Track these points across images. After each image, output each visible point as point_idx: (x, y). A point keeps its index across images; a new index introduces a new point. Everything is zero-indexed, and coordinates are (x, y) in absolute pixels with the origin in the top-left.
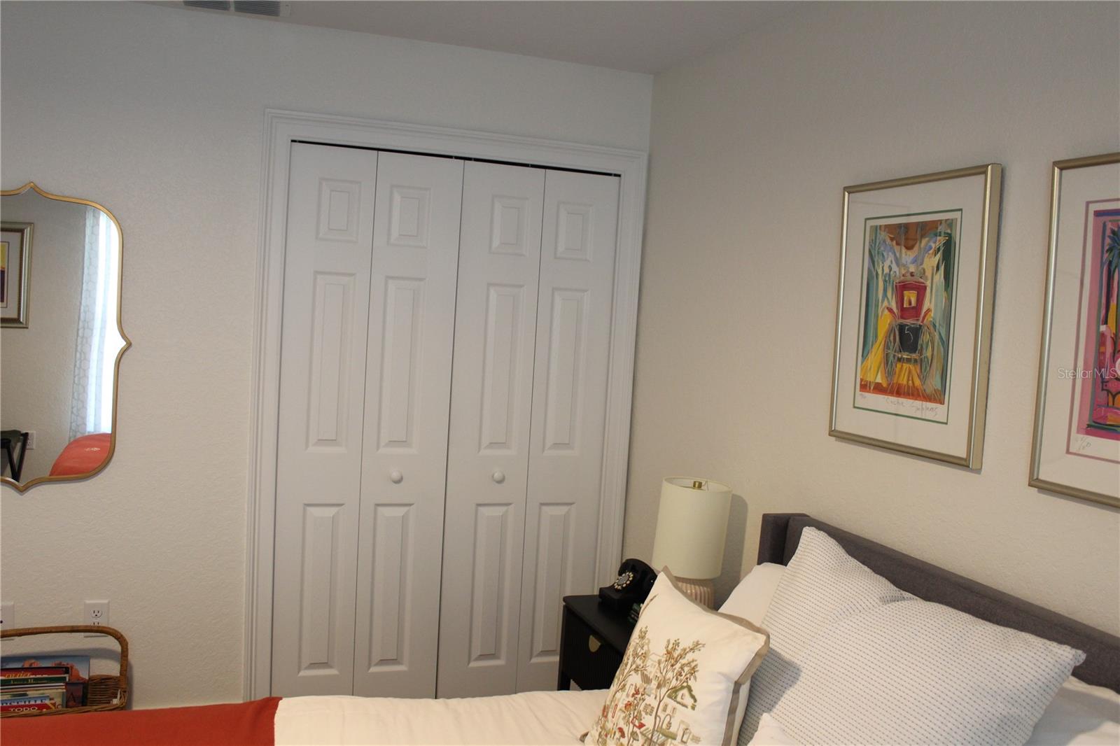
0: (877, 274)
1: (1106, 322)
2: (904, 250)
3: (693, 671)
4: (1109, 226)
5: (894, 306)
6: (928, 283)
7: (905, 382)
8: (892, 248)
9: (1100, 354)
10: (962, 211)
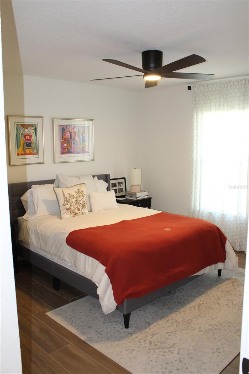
0: (19, 134)
1: (62, 140)
2: (25, 129)
3: (83, 192)
4: (62, 127)
5: (24, 139)
6: (32, 135)
7: (29, 152)
8: (22, 129)
9: (62, 144)
10: (38, 123)
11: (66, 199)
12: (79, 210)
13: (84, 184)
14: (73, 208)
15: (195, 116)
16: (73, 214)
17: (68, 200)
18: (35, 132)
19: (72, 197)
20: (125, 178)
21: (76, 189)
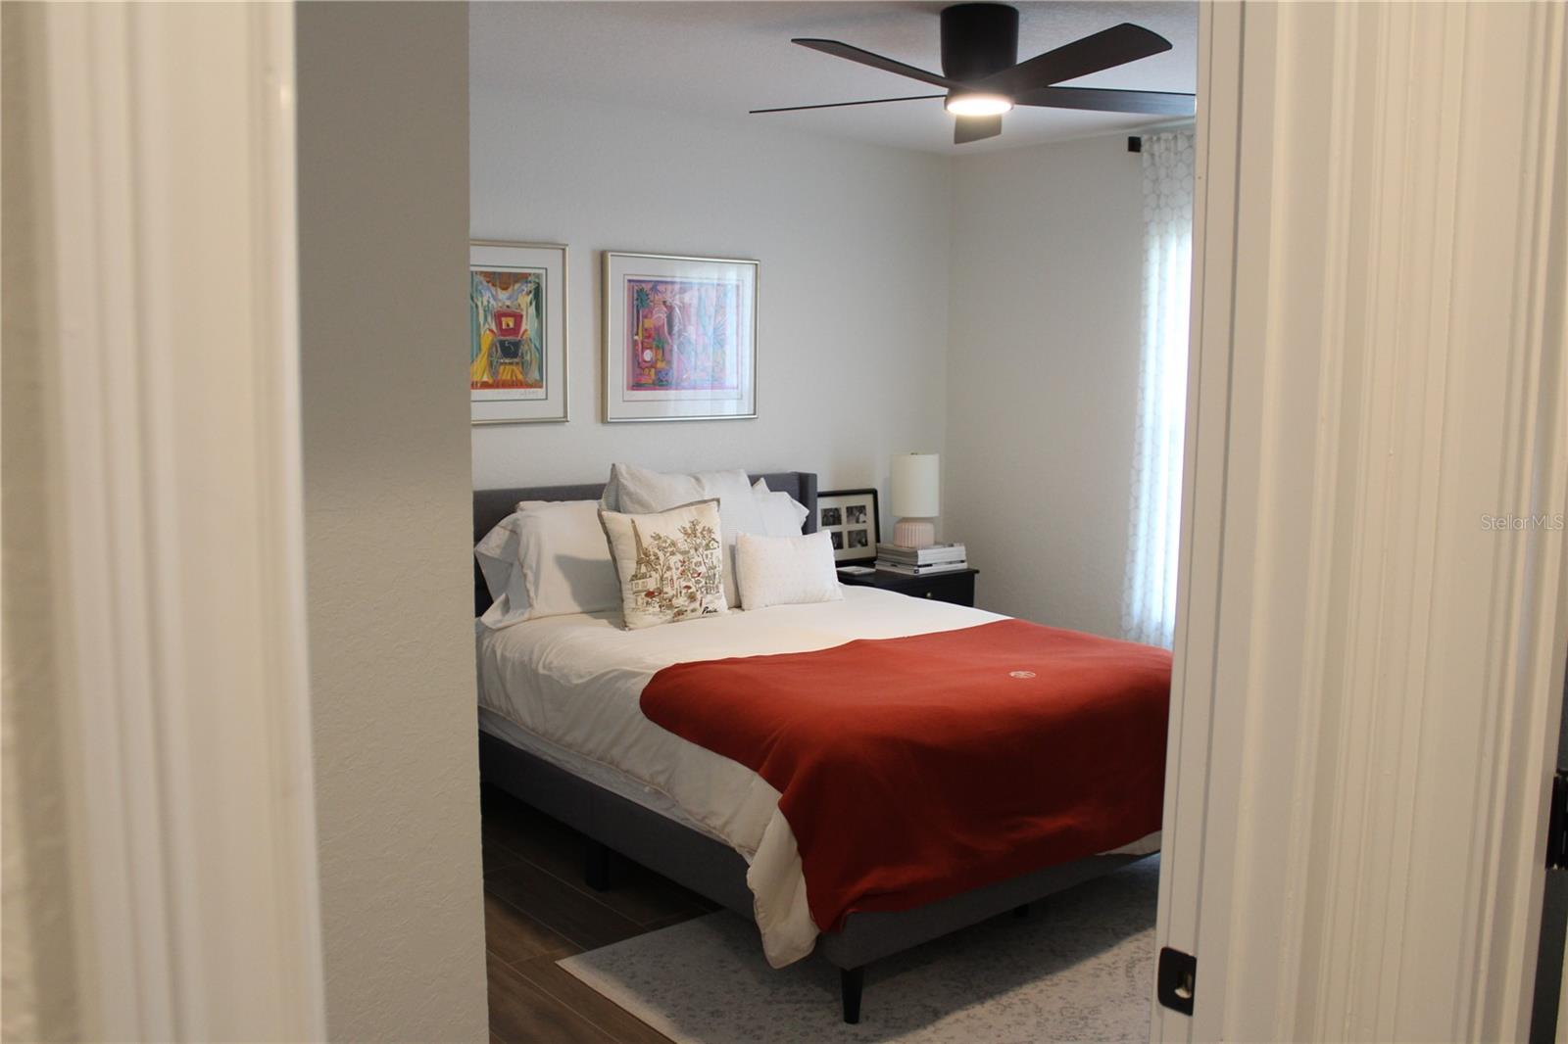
0: (477, 306)
1: (637, 334)
2: (499, 289)
3: (710, 531)
4: (636, 288)
5: (494, 327)
6: (524, 313)
7: (509, 377)
8: (489, 289)
9: (635, 350)
10: (546, 269)
11: (645, 554)
12: (692, 598)
13: (715, 502)
14: (669, 591)
15: (1155, 255)
16: (670, 614)
17: (653, 558)
18: (534, 303)
19: (670, 549)
20: (874, 493)
21: (684, 519)
